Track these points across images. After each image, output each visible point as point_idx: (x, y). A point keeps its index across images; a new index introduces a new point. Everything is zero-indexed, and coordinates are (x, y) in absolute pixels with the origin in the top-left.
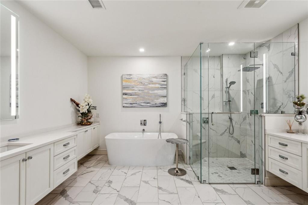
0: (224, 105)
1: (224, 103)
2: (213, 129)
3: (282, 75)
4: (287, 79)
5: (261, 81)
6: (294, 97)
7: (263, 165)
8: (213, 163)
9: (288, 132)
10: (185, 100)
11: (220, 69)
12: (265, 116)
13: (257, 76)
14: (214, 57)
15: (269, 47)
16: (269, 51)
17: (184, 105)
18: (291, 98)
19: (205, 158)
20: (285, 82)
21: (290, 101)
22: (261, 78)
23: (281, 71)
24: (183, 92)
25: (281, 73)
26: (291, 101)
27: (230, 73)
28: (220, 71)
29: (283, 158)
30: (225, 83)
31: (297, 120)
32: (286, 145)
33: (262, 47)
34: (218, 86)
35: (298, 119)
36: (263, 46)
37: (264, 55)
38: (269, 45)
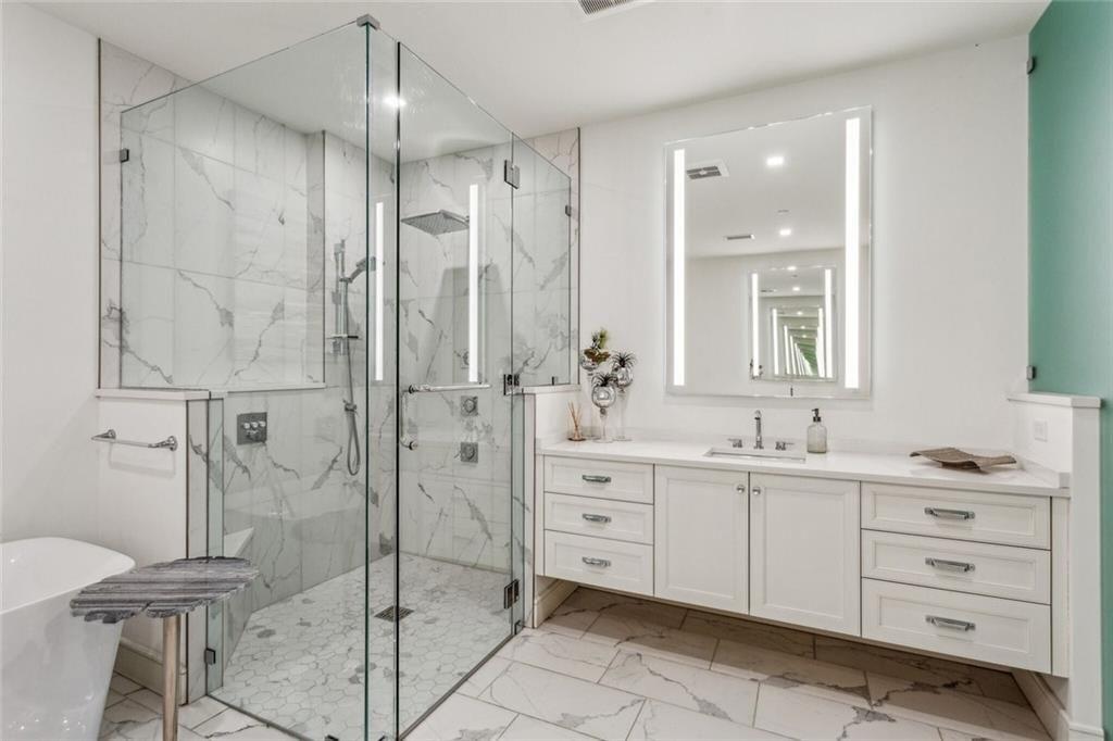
0: (329, 354)
1: (330, 349)
2: (285, 466)
3: (534, 266)
4: (547, 281)
5: (460, 274)
6: (566, 334)
7: (526, 563)
8: (309, 625)
9: (571, 439)
10: (128, 315)
11: (305, 193)
12: (534, 395)
13: (445, 255)
14: (283, 125)
15: (491, 167)
16: (488, 179)
17: (121, 348)
18: (559, 337)
19: (254, 617)
20: (542, 287)
21: (556, 347)
22: (461, 264)
23: (530, 255)
24: (111, 268)
25: (531, 260)
26: (559, 348)
27: (350, 219)
28: (305, 199)
29: (596, 519)
30: (332, 257)
31: (598, 402)
32: (608, 480)
33: (463, 160)
34: (300, 267)
35: (598, 399)
36: (466, 158)
37: (474, 189)
38: (491, 160)
